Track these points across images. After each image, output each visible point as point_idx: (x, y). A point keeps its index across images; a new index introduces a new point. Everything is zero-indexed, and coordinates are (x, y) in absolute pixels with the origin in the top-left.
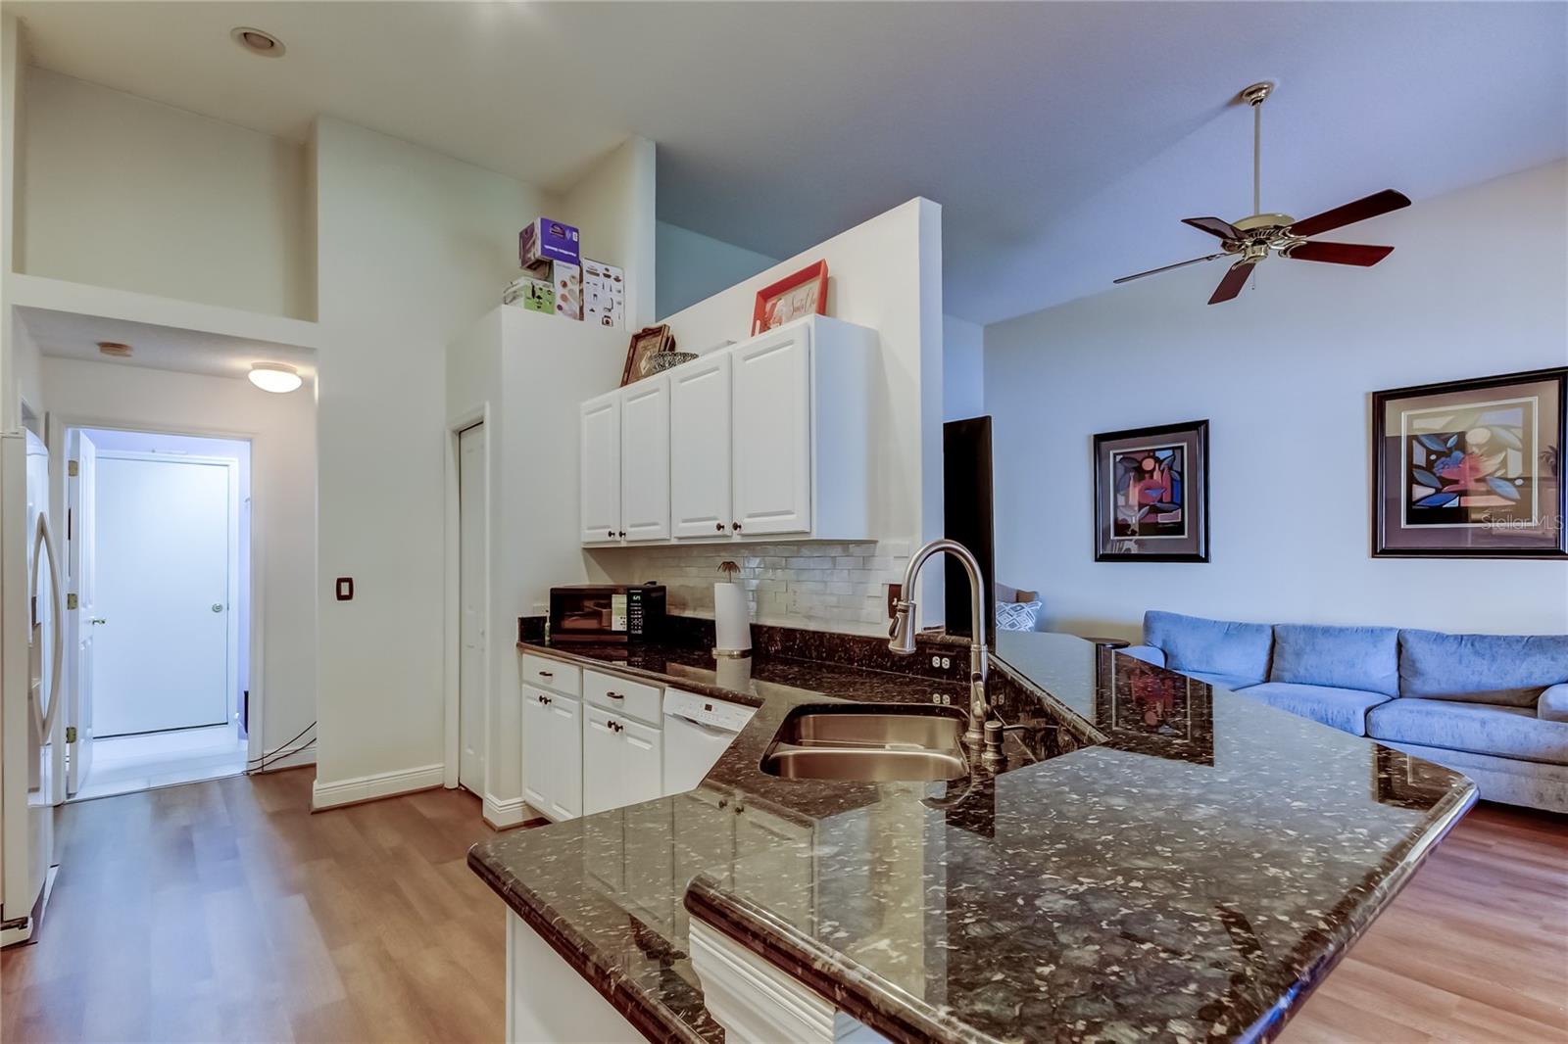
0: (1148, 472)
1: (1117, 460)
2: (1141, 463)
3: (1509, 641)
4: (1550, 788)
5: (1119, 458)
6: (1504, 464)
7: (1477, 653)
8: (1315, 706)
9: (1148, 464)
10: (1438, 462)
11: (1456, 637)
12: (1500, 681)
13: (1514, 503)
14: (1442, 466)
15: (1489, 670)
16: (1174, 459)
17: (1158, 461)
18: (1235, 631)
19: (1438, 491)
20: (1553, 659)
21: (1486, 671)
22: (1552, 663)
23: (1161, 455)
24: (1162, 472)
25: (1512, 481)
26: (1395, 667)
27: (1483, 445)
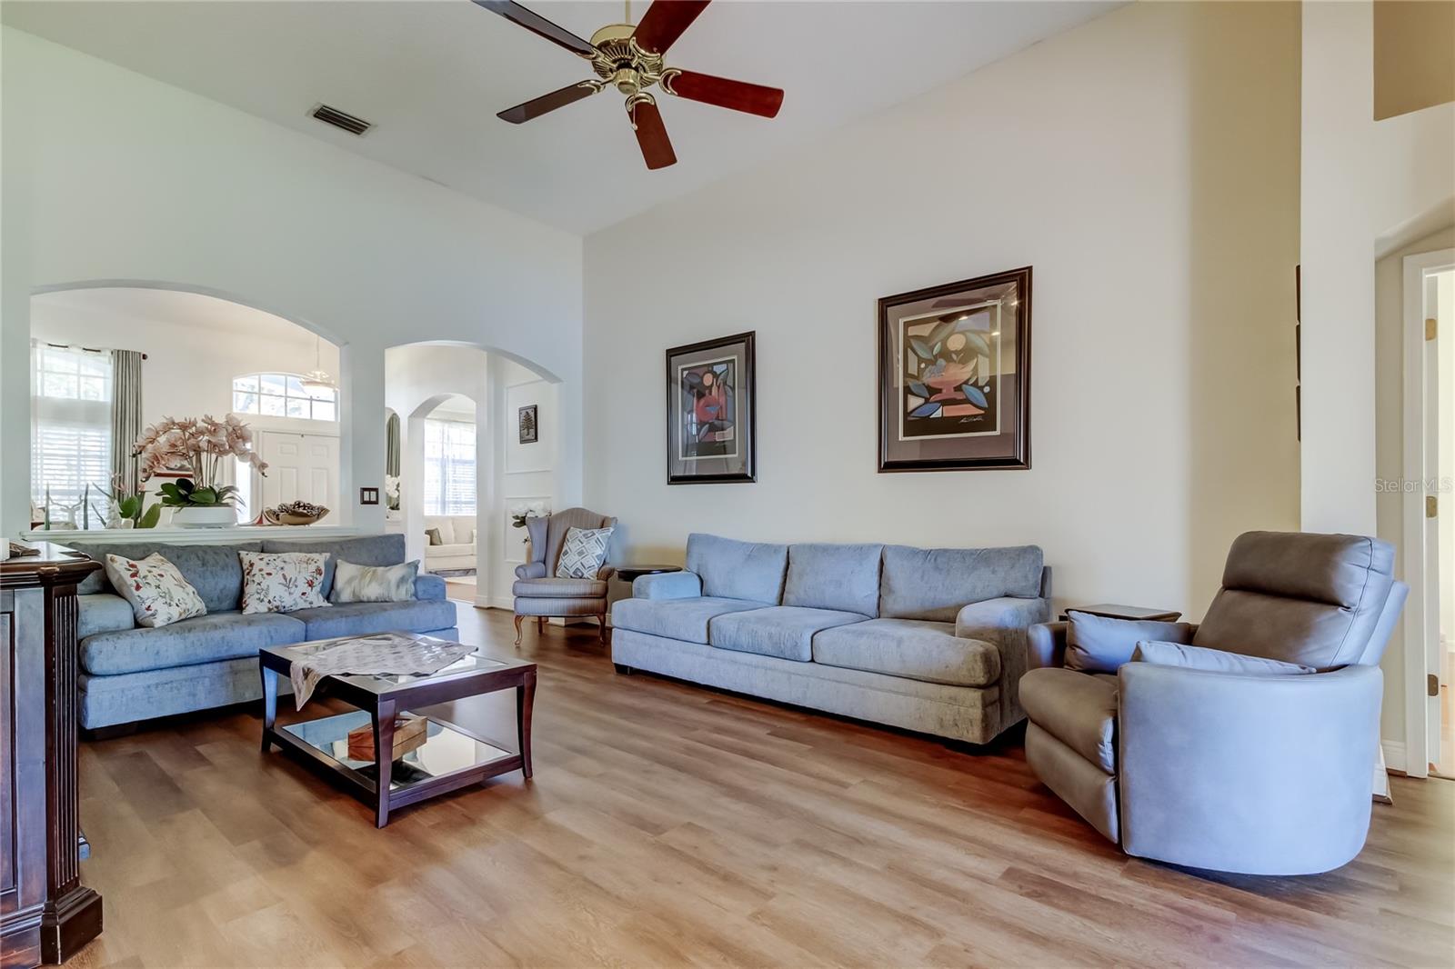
0: (708, 387)
1: (684, 376)
2: (702, 378)
3: (964, 554)
4: (948, 712)
5: (685, 373)
6: (975, 370)
7: (937, 568)
8: (773, 630)
9: (708, 380)
10: (928, 370)
11: (925, 552)
12: (950, 597)
13: (983, 412)
14: (929, 375)
15: (943, 585)
16: (728, 372)
17: (716, 376)
18: (756, 552)
19: (927, 401)
20: (994, 572)
21: (941, 586)
22: (992, 576)
23: (718, 369)
24: (719, 387)
25: (981, 388)
26: (876, 586)
27: (961, 351)
